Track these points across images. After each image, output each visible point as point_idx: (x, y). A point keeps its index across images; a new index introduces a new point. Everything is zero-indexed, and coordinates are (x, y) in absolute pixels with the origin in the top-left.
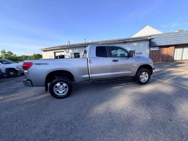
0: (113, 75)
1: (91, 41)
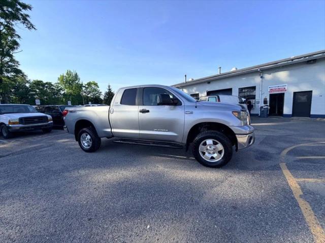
0: (141, 134)
1: (234, 69)
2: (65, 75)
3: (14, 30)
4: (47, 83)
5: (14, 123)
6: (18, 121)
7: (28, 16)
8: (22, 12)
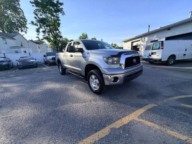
2: (82, 36)
3: (59, 17)
5: (50, 60)
6: (51, 59)
7: (62, 8)
8: (60, 8)
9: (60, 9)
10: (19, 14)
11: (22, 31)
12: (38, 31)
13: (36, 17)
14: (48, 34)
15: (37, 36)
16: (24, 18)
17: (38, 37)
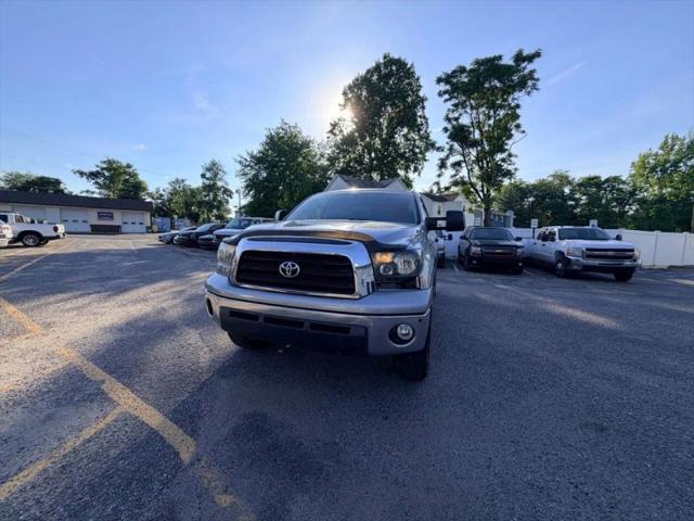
4: (607, 180)
7: (532, 72)
8: (526, 71)
9: (524, 76)
10: (419, 130)
11: (416, 170)
12: (443, 165)
13: (449, 127)
14: (470, 171)
15: (437, 180)
16: (426, 137)
17: (438, 183)
